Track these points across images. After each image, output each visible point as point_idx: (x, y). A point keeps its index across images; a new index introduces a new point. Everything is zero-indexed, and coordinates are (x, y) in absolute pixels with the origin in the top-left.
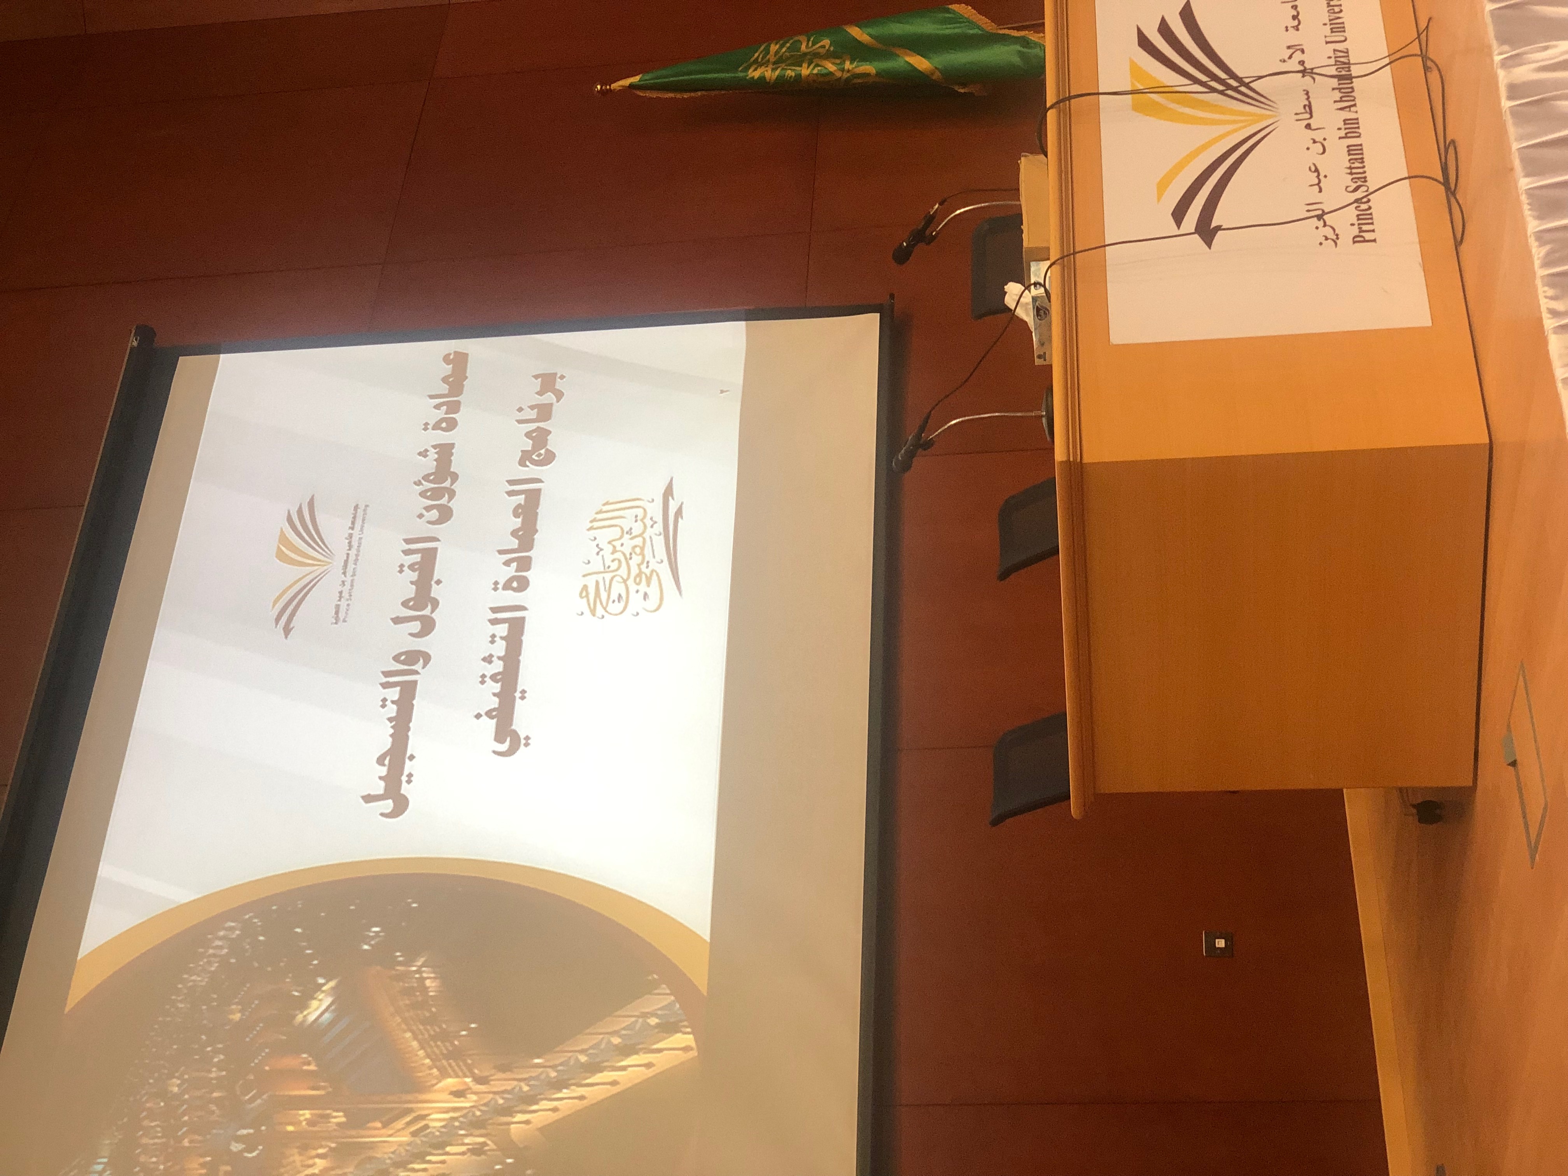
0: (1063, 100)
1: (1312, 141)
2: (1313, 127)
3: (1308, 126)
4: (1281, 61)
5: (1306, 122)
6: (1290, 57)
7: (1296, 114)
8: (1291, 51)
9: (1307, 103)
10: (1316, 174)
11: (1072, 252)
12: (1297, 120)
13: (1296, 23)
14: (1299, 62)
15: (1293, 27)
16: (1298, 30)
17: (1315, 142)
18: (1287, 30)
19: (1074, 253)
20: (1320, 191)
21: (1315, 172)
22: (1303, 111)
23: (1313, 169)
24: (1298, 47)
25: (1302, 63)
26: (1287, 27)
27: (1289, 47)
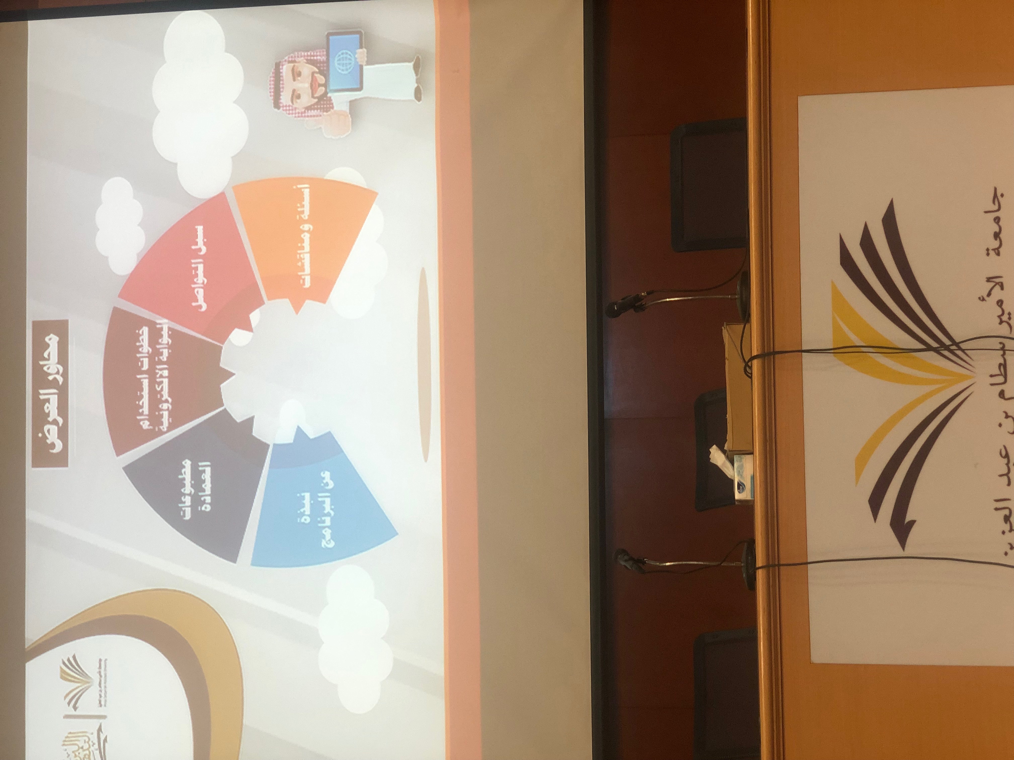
0: (769, 354)
1: (1004, 415)
2: (1007, 395)
3: (1002, 394)
4: (979, 298)
5: (999, 388)
6: (989, 295)
7: (991, 376)
8: (991, 284)
9: (1002, 361)
10: (1005, 461)
11: (777, 563)
12: (992, 385)
13: (996, 244)
14: (998, 302)
15: (994, 250)
16: (998, 254)
17: (1007, 416)
18: (988, 254)
19: (779, 565)
20: (1009, 484)
21: (1004, 457)
22: (998, 372)
23: (1004, 453)
24: (997, 280)
25: (1000, 303)
26: (988, 250)
27: (989, 280)
